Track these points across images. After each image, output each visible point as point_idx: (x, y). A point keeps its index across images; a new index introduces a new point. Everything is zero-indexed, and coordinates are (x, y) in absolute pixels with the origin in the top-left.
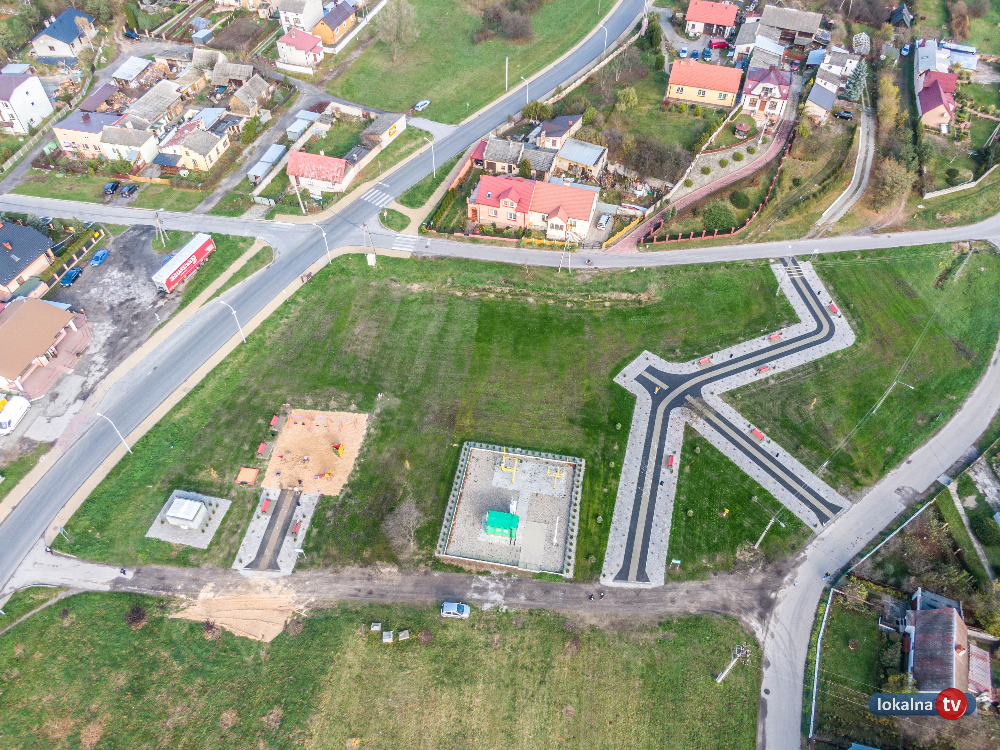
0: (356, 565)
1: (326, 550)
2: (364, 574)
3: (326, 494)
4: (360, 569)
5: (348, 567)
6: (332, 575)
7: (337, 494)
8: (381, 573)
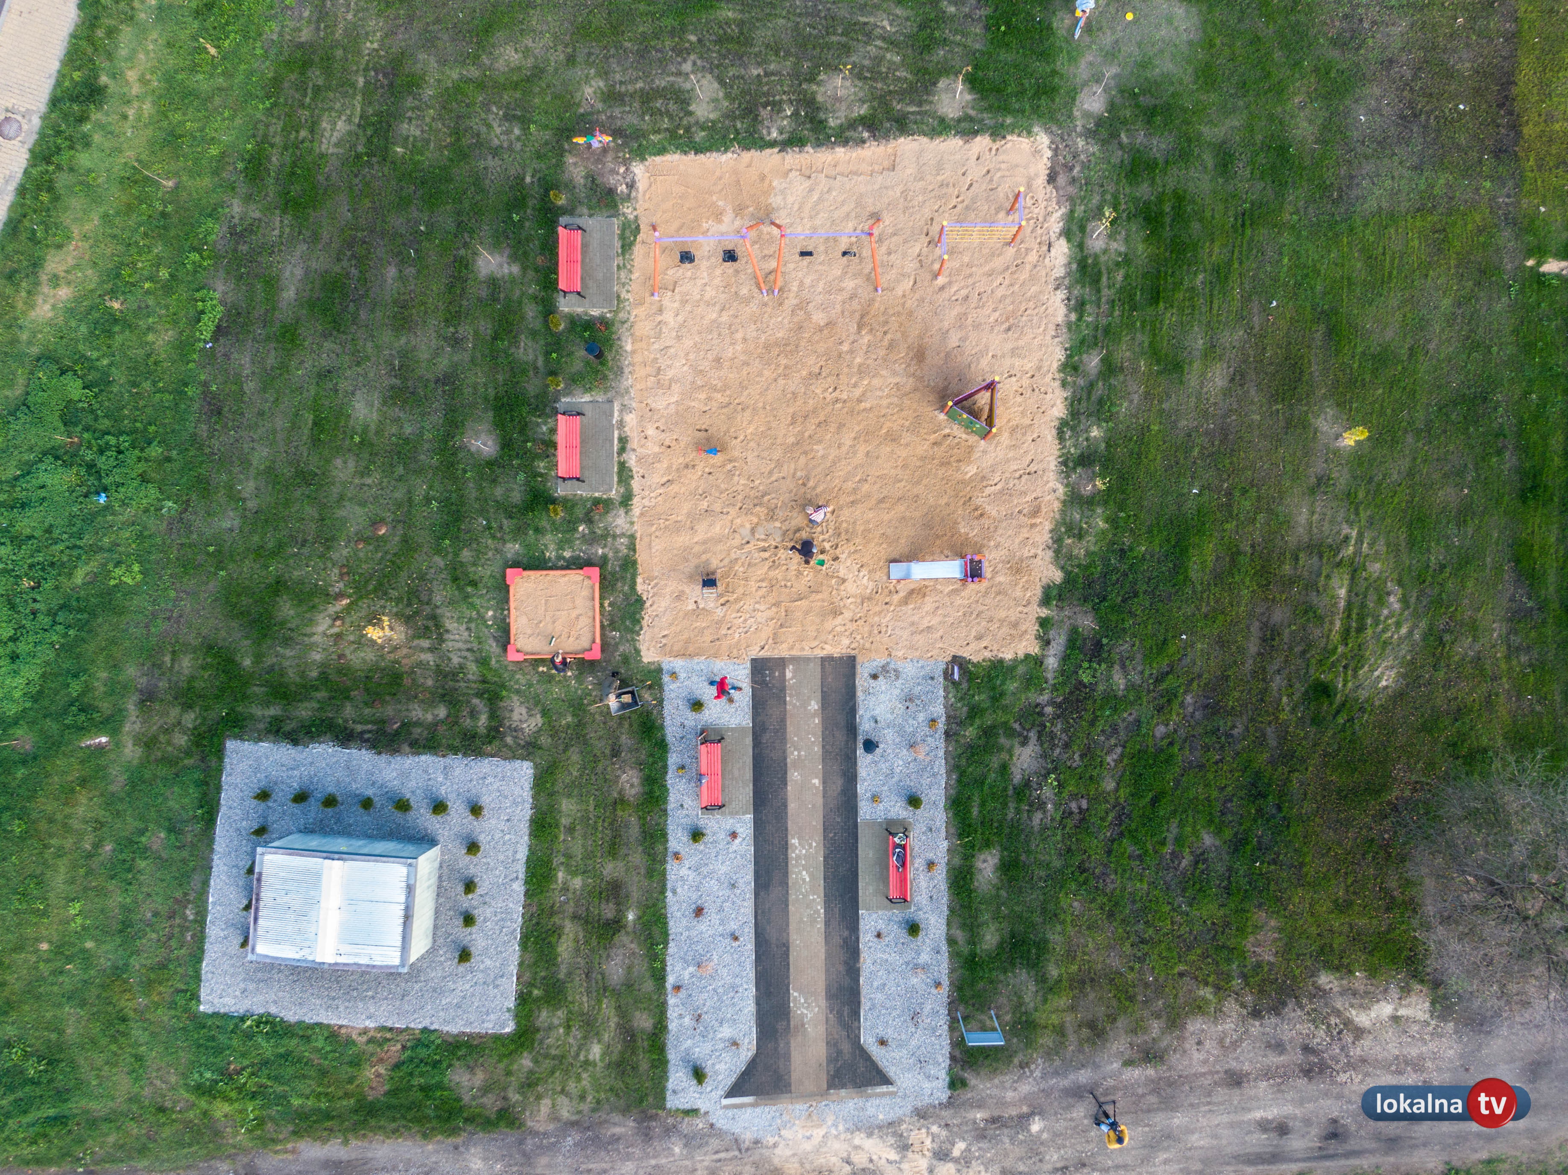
0: (1231, 1006)
1: (1070, 955)
2: (1278, 1047)
3: (976, 653)
4: (1255, 1027)
5: (1195, 1025)
6: (1135, 1074)
7: (1028, 646)
8: (1359, 1033)
